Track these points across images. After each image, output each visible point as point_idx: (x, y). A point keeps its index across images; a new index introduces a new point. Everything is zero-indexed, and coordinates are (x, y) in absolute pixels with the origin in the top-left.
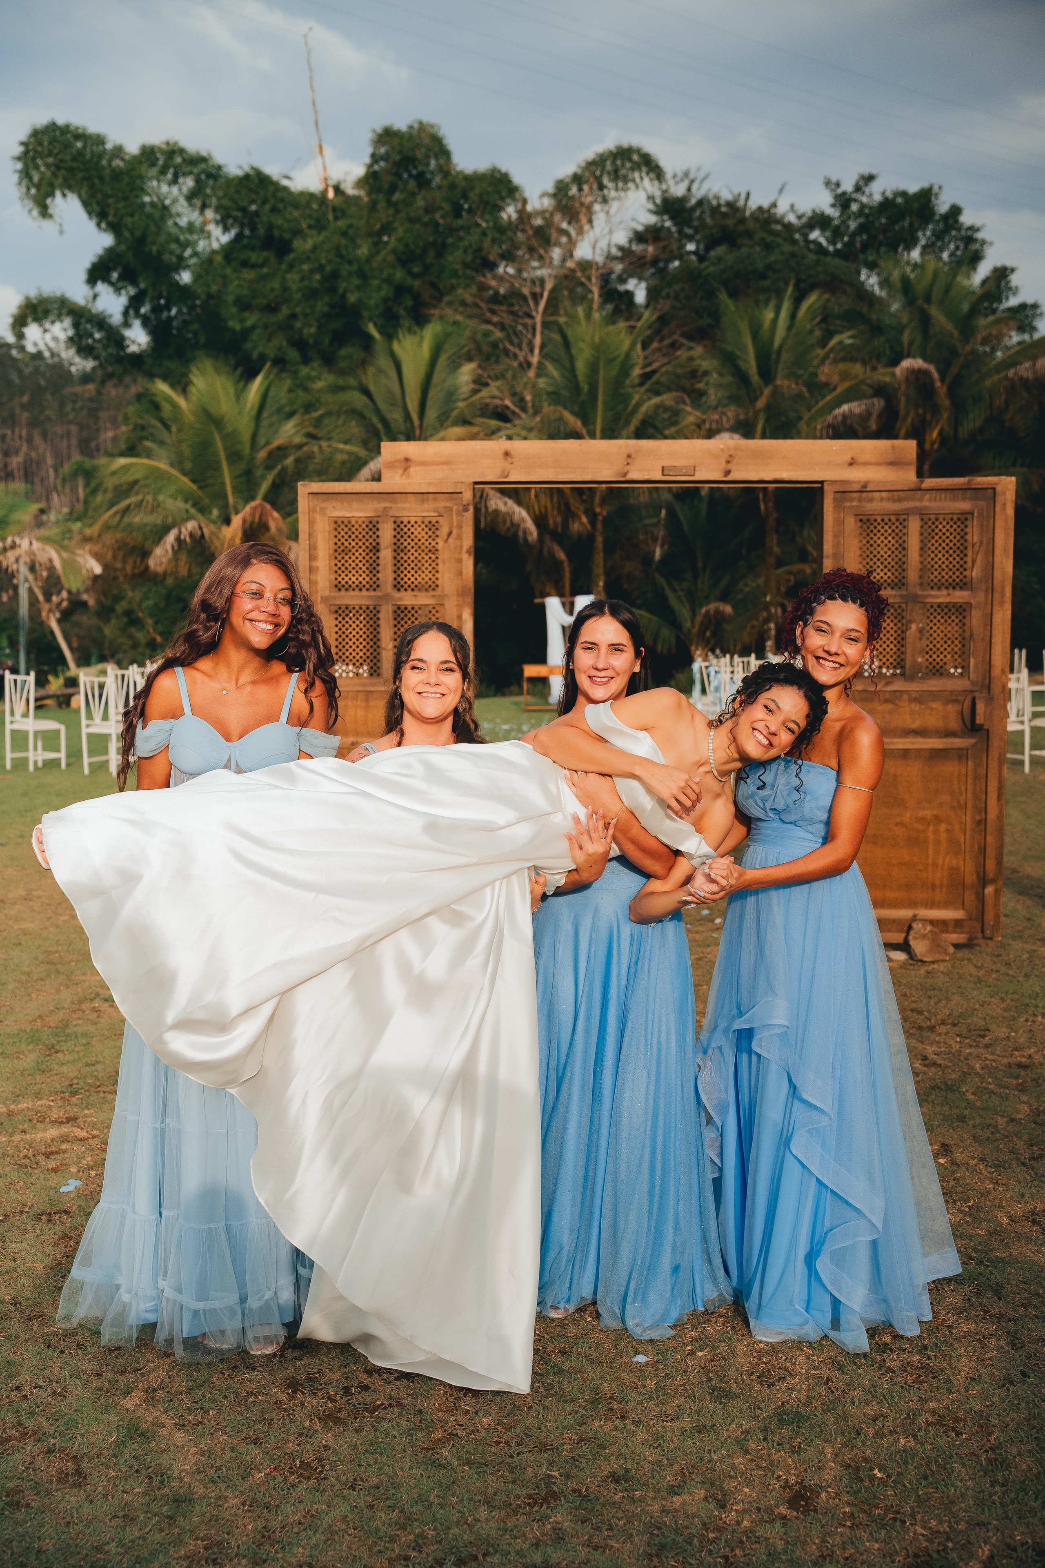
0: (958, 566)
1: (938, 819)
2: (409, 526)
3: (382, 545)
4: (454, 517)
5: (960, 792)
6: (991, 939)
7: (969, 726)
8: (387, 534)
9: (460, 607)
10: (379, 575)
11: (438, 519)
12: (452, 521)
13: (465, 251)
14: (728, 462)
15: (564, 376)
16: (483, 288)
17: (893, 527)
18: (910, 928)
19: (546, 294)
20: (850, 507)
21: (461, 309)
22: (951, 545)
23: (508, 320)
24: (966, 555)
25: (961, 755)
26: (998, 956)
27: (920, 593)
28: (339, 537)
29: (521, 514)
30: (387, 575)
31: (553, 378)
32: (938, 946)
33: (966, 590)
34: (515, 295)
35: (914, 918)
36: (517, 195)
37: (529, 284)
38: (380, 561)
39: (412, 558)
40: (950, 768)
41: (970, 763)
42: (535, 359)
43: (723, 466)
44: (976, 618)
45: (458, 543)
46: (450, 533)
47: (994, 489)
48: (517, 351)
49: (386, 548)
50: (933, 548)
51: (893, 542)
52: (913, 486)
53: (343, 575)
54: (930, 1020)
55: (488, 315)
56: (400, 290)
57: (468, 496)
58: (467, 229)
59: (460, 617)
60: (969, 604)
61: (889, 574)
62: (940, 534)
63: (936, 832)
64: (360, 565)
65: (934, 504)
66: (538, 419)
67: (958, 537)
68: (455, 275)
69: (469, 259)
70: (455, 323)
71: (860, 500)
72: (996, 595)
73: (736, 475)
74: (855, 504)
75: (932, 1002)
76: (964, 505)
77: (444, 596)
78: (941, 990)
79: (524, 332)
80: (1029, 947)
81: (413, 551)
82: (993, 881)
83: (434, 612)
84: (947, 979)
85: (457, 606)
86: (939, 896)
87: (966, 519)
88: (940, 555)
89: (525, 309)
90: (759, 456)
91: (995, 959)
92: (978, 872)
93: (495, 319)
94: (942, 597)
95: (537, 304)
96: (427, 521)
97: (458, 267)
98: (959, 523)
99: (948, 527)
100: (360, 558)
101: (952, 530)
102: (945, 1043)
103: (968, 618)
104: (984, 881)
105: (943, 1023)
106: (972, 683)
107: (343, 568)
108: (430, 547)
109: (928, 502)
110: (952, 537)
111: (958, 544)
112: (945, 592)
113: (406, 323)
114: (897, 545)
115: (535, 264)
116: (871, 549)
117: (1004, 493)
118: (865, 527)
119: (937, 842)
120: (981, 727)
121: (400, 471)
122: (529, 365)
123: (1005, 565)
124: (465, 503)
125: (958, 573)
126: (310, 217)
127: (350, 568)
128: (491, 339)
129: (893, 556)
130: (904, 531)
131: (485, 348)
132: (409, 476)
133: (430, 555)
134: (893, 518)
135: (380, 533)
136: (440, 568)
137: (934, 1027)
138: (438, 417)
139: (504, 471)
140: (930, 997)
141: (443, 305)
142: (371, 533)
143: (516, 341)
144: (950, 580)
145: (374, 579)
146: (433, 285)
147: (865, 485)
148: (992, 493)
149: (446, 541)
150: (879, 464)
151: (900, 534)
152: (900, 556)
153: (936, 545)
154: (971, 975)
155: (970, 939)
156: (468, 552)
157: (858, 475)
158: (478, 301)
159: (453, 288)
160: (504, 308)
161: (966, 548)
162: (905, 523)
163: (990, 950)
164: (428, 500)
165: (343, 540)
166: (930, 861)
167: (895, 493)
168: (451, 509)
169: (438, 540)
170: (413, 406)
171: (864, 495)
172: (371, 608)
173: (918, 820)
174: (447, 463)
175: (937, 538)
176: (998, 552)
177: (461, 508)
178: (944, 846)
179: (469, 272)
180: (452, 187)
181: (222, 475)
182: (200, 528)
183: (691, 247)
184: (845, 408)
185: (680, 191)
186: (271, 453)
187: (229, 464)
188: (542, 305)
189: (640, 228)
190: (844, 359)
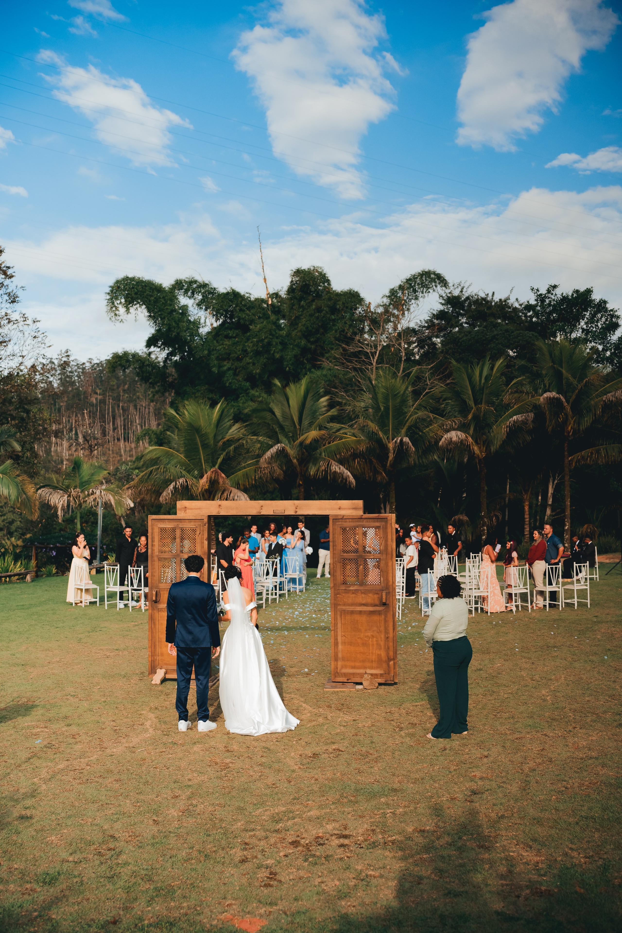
13: (336, 331)
19: (378, 352)
21: (333, 361)
23: (358, 366)
29: (347, 473)
34: (362, 353)
36: (363, 303)
37: (369, 347)
48: (363, 382)
55: (348, 363)
56: (304, 350)
57: (206, 520)
68: (331, 343)
79: (365, 372)
89: (367, 360)
93: (351, 366)
95: (374, 358)
97: (332, 339)
121: (184, 511)
126: (260, 312)
132: (186, 513)
138: (307, 424)
141: (324, 359)
158: (342, 357)
159: (329, 350)
160: (356, 360)
164: (192, 522)
168: (200, 525)
170: (296, 419)
179: (337, 343)
180: (330, 299)
181: (199, 454)
182: (186, 482)
183: (464, 320)
184: (515, 417)
185: (456, 293)
186: (224, 443)
187: (203, 449)
188: (376, 358)
189: (435, 313)
190: (516, 392)
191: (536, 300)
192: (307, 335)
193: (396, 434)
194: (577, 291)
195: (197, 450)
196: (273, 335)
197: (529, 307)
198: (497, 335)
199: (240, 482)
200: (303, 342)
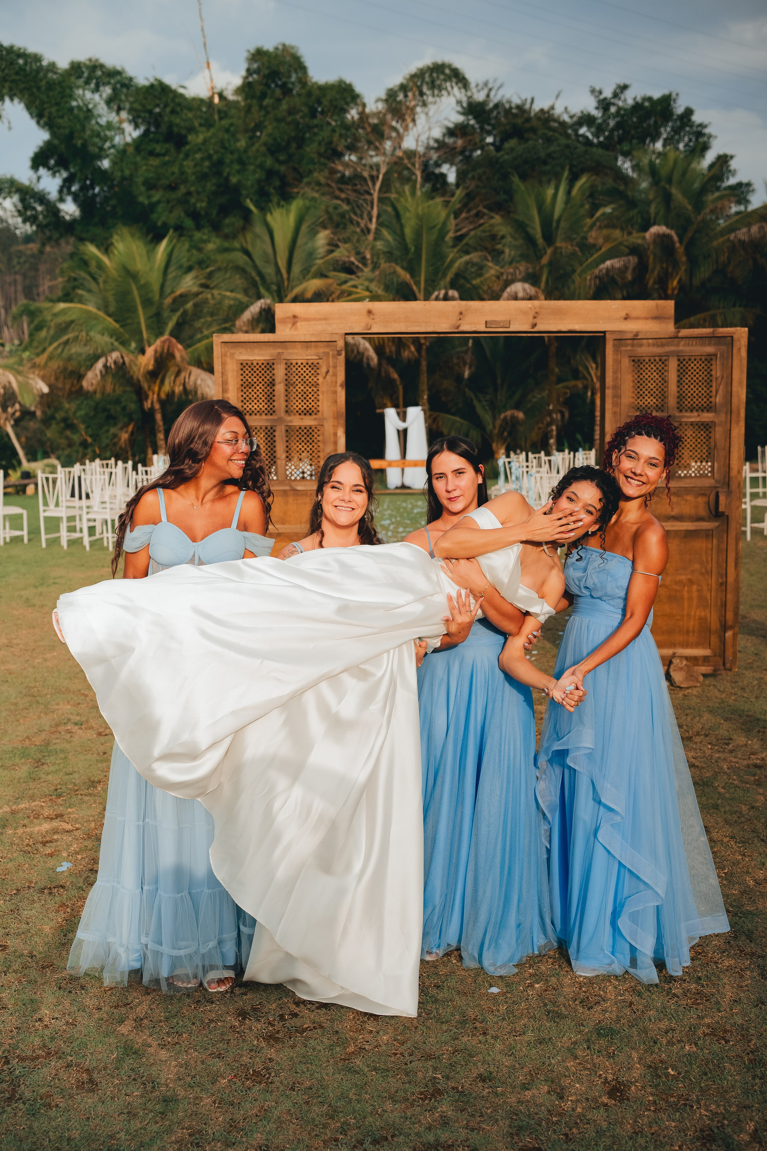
0: (705, 394)
1: (691, 582)
2: (297, 366)
3: (277, 381)
4: (331, 360)
5: (707, 562)
6: (730, 670)
7: (713, 513)
8: (280, 372)
9: (335, 427)
10: (274, 404)
11: (318, 361)
12: (329, 363)
13: (320, 144)
14: (535, 317)
15: (395, 240)
16: (333, 171)
17: (658, 366)
18: (671, 662)
19: (381, 177)
20: (626, 351)
21: (317, 188)
22: (700, 378)
23: (352, 196)
24: (711, 386)
25: (708, 534)
26: (736, 682)
27: (677, 414)
28: (245, 375)
29: (365, 345)
30: (280, 403)
31: (387, 241)
32: (692, 676)
33: (711, 412)
34: (357, 177)
35: (674, 655)
36: (358, 101)
37: (368, 168)
38: (275, 393)
39: (300, 390)
40: (700, 544)
41: (715, 541)
42: (373, 226)
43: (531, 320)
44: (718, 433)
45: (334, 379)
46: (328, 372)
47: (732, 337)
48: (360, 220)
49: (280, 383)
50: (687, 381)
51: (657, 376)
52: (672, 335)
53: (248, 404)
54: (688, 732)
55: (337, 193)
56: (270, 173)
57: (341, 344)
58: (321, 127)
59: (335, 434)
60: (713, 423)
61: (654, 400)
62: (692, 370)
63: (690, 591)
64: (261, 396)
65: (688, 349)
66: (377, 273)
67: (705, 373)
68: (312, 161)
69: (322, 150)
70: (313, 199)
71: (633, 345)
72: (734, 416)
73: (540, 327)
74: (629, 348)
75: (689, 719)
76: (710, 349)
77: (324, 419)
78: (695, 709)
79: (365, 205)
80: (758, 675)
81: (300, 385)
82: (732, 627)
83: (316, 430)
84: (699, 701)
85: (334, 426)
86: (692, 639)
87: (711, 359)
88: (692, 387)
89: (366, 188)
90: (558, 313)
91: (733, 685)
92: (720, 621)
93: (343, 196)
94: (693, 417)
95: (374, 184)
96: (310, 363)
97: (314, 156)
98: (706, 362)
99: (698, 365)
100: (261, 391)
101: (701, 368)
102: (700, 750)
103: (713, 433)
104: (725, 628)
105: (698, 734)
106: (716, 481)
107: (248, 398)
108: (313, 382)
109: (683, 347)
110: (701, 373)
111: (705, 378)
112: (695, 414)
113: (275, 199)
114: (660, 379)
115: (372, 153)
116: (641, 382)
117: (739, 340)
118: (636, 365)
119: (690, 599)
120: (723, 513)
121: (290, 325)
122: (369, 231)
123: (740, 393)
124: (338, 349)
125: (705, 400)
126: (201, 117)
127: (253, 398)
128: (340, 211)
129: (657, 387)
130: (666, 368)
131: (336, 218)
132: (296, 329)
133: (313, 388)
134: (657, 359)
135: (275, 372)
136: (320, 398)
137: (691, 737)
138: (301, 271)
139: (367, 324)
140: (687, 715)
141: (302, 185)
142: (268, 372)
143: (359, 212)
144: (700, 405)
145: (271, 406)
146: (295, 169)
147: (637, 334)
148: (730, 340)
149: (325, 378)
150: (646, 318)
151: (663, 371)
152: (662, 387)
153: (689, 378)
154: (716, 697)
155: (715, 670)
156: (341, 385)
157: (631, 327)
158: (329, 182)
159: (310, 172)
160: (349, 187)
161: (711, 381)
162: (666, 363)
163: (729, 678)
164: (311, 347)
165: (247, 377)
166: (685, 612)
167: (659, 341)
168: (328, 354)
169: (318, 377)
170: (282, 264)
171: (636, 341)
172: (269, 428)
173: (677, 583)
174: (325, 319)
175: (690, 373)
176: (735, 383)
177: (336, 353)
178: (695, 601)
179: (323, 160)
180: (309, 94)
181: (138, 317)
182: (122, 357)
183: (490, 140)
184: (608, 263)
185: (480, 97)
186: (174, 300)
187: (144, 307)
188: (378, 184)
189: (451, 125)
190: (607, 226)
191: (597, 108)
192: (273, 150)
193: (430, 289)
194: (650, 99)
195: (133, 310)
196: (225, 148)
197: (587, 120)
198: (554, 152)
199: (203, 359)
200: (269, 162)
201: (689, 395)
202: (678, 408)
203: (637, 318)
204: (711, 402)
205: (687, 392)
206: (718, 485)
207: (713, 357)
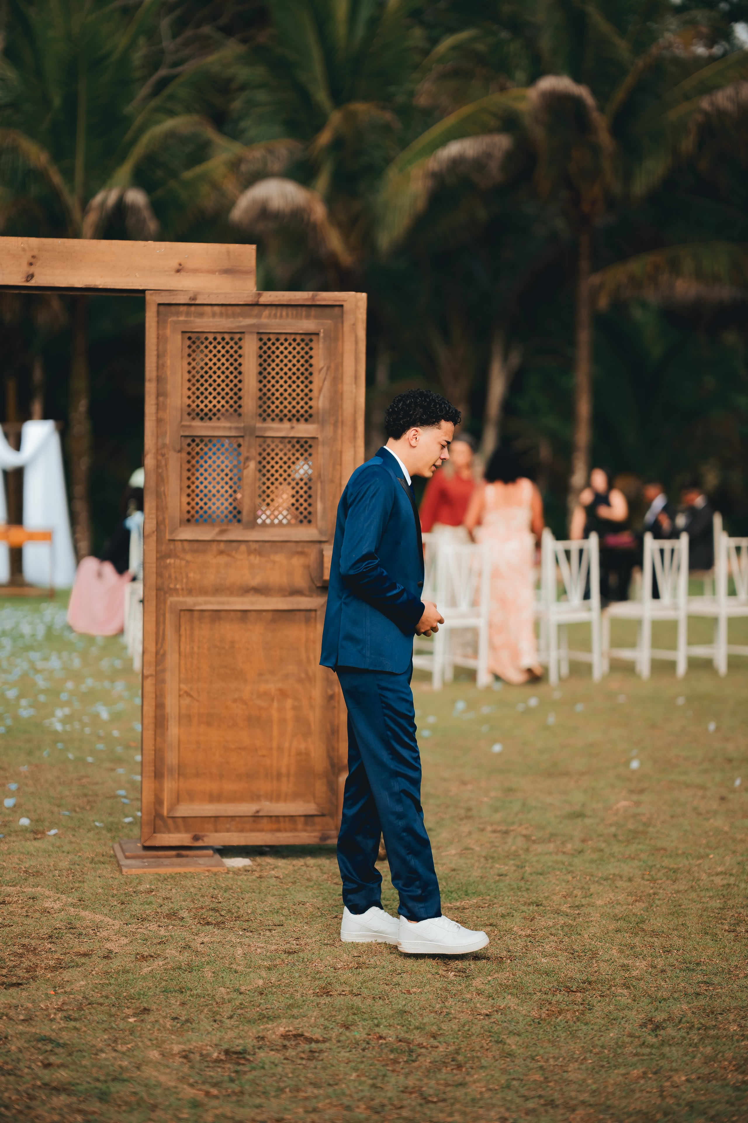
0: (302, 395)
1: (282, 694)
5: (309, 662)
7: (315, 583)
14: (31, 264)
17: (227, 347)
20: (176, 323)
24: (311, 382)
25: (307, 617)
27: (258, 425)
33: (313, 423)
40: (295, 633)
43: (25, 269)
44: (322, 456)
47: (341, 306)
50: (273, 373)
51: (227, 364)
52: (249, 300)
60: (315, 439)
61: (223, 402)
62: (281, 357)
63: (281, 709)
67: (302, 361)
71: (188, 314)
72: (346, 429)
73: (40, 280)
76: (307, 325)
86: (285, 787)
87: (311, 340)
88: (282, 382)
90: (68, 259)
92: (330, 758)
94: (284, 430)
98: (302, 344)
99: (290, 349)
103: (314, 456)
104: (337, 768)
106: (321, 532)
109: (267, 320)
110: (294, 361)
111: (302, 369)
112: (287, 425)
114: (231, 369)
116: (202, 372)
117: (353, 312)
118: (193, 346)
119: (282, 721)
125: (302, 403)
129: (227, 381)
130: (240, 352)
134: (227, 337)
144: (294, 411)
147: (194, 299)
148: (338, 311)
150: (211, 272)
151: (235, 356)
152: (235, 381)
153: (277, 369)
157: (186, 284)
161: (311, 374)
162: (240, 344)
166: (274, 744)
167: (229, 308)
171: (193, 308)
173: (260, 695)
175: (277, 361)
176: (347, 377)
178: (290, 726)
201: (277, 394)
202: (260, 415)
203: (196, 271)
204: (311, 407)
205: (273, 390)
206: (324, 539)
207: (313, 337)
